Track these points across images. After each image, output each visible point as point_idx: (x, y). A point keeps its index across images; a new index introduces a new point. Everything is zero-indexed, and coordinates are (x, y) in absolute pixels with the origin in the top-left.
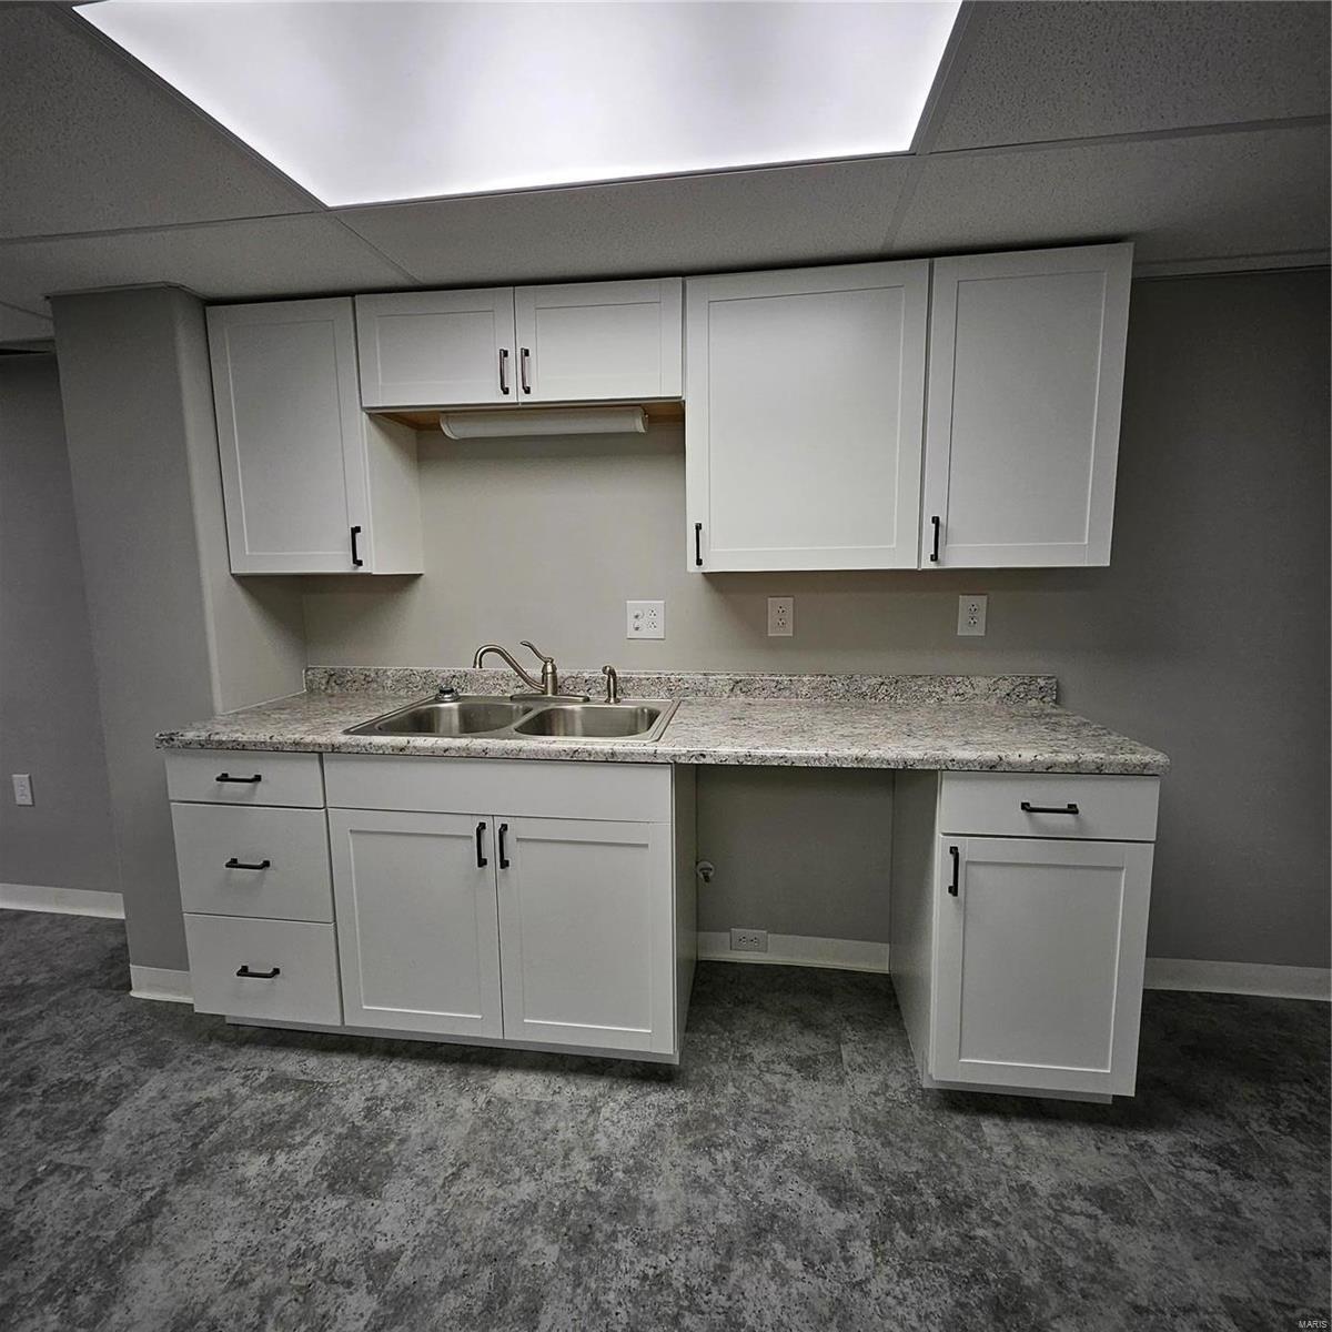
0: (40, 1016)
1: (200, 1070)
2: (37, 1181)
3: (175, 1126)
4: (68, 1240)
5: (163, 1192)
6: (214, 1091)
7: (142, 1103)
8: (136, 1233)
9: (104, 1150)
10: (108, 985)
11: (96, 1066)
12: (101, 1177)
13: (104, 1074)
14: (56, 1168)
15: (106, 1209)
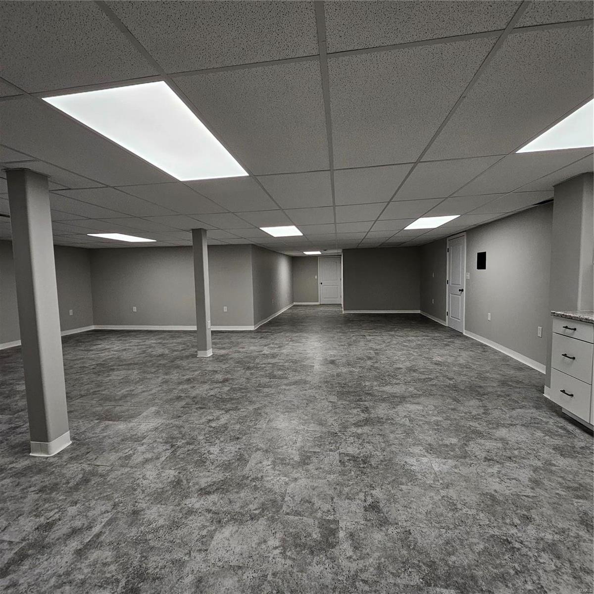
0: (519, 388)
1: (545, 415)
2: (497, 409)
3: (529, 418)
4: (495, 418)
5: (517, 424)
6: (544, 420)
7: (526, 411)
8: (506, 425)
9: (512, 413)
10: (540, 391)
11: (523, 401)
12: (508, 415)
13: (523, 403)
14: (501, 409)
15: (505, 419)
